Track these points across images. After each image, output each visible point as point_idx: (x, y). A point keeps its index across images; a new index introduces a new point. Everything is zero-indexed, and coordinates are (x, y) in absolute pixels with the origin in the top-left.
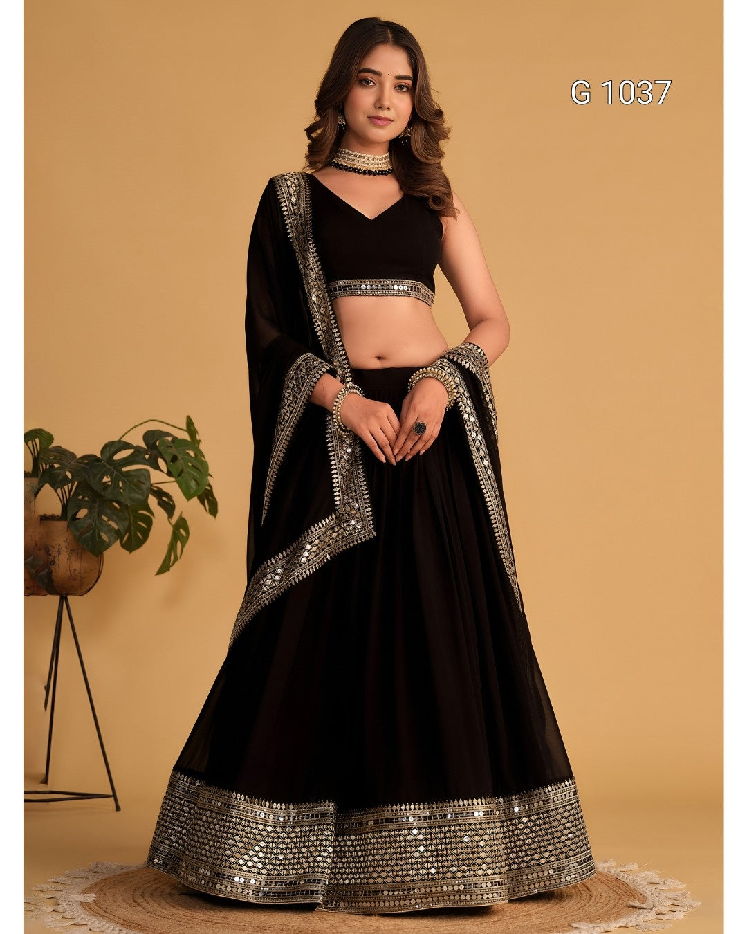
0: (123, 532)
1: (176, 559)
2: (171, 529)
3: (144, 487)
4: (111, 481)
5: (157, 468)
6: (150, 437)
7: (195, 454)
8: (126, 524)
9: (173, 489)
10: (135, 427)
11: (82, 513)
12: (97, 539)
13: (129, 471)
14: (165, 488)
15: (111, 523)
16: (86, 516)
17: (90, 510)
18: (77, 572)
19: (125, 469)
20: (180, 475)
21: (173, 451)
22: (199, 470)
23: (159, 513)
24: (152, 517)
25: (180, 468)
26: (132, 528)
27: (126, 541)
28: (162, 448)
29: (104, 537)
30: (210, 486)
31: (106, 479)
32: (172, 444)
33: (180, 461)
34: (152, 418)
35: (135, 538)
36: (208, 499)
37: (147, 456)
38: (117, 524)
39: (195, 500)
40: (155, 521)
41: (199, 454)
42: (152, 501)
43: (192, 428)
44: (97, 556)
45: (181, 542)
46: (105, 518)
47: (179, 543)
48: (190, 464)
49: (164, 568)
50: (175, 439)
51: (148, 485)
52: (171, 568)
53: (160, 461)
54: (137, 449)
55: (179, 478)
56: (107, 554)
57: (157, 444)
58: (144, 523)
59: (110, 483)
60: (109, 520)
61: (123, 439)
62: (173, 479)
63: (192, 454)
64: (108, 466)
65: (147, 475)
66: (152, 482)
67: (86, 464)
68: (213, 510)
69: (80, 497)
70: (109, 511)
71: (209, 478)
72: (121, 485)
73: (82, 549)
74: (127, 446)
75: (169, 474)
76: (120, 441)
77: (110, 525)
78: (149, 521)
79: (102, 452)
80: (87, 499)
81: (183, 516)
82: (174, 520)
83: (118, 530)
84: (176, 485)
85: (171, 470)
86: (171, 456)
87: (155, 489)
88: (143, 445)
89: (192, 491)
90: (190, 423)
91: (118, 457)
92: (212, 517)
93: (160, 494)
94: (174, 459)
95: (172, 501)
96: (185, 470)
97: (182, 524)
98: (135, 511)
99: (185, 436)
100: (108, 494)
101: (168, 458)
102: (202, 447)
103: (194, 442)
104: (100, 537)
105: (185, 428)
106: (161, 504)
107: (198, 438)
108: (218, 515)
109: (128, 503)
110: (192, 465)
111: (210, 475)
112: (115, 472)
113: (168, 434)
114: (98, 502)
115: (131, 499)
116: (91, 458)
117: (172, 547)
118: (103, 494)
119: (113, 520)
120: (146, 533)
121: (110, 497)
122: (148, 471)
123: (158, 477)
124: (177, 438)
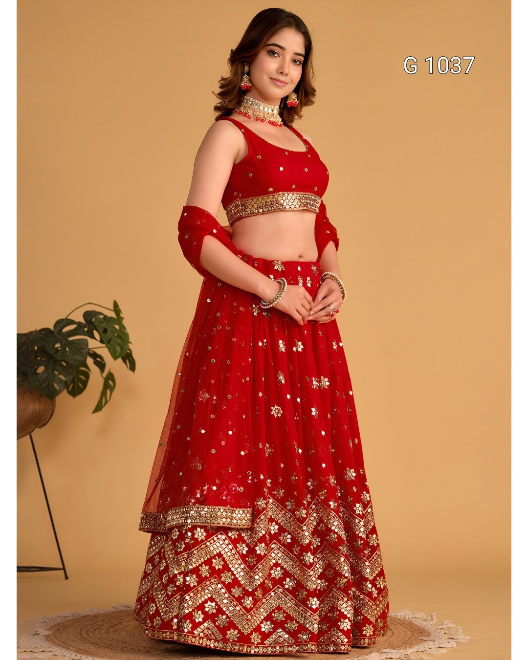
0: (69, 383)
1: (106, 402)
2: (102, 381)
3: (84, 351)
4: (61, 347)
5: (93, 337)
6: (88, 315)
7: (120, 328)
8: (71, 377)
9: (104, 352)
10: (77, 308)
11: (41, 369)
12: (51, 388)
13: (73, 341)
14: (98, 352)
15: (62, 377)
16: (43, 372)
17: (45, 367)
18: (37, 411)
19: (71, 339)
20: (109, 342)
21: (105, 325)
22: (123, 339)
23: (94, 370)
24: (89, 372)
25: (110, 338)
26: (76, 381)
27: (71, 389)
28: (97, 323)
29: (56, 386)
30: (130, 350)
31: (58, 345)
32: (103, 321)
33: (109, 333)
34: (88, 302)
35: (77, 387)
36: (129, 360)
37: (86, 329)
38: (65, 377)
39: (120, 360)
40: (91, 375)
41: (123, 327)
42: (90, 361)
43: (118, 309)
44: (51, 400)
45: (110, 390)
46: (56, 373)
47: (108, 392)
48: (116, 335)
49: (98, 408)
50: (105, 317)
51: (86, 350)
52: (104, 409)
53: (95, 332)
54: (79, 324)
55: (108, 345)
56: (58, 399)
57: (93, 320)
58: (84, 376)
59: (60, 348)
60: (59, 374)
61: (69, 317)
62: (104, 345)
63: (117, 327)
64: (59, 337)
65: (86, 343)
66: (90, 347)
67: (43, 334)
68: (133, 368)
69: (39, 358)
70: (59, 368)
71: (130, 344)
72: (67, 349)
73: (41, 395)
74: (72, 322)
75: (102, 341)
76: (66, 319)
77: (60, 378)
78: (87, 376)
79: (55, 326)
80: (43, 359)
81: (111, 371)
82: (105, 374)
83: (66, 381)
84: (106, 350)
85: (103, 339)
86: (103, 329)
87: (91, 352)
88: (83, 321)
89: (118, 354)
90: (116, 305)
91: (65, 330)
92: (132, 372)
93: (95, 356)
94: (105, 331)
95: (104, 361)
96: (112, 338)
97: (110, 377)
98: (77, 367)
99: (112, 314)
100: (58, 356)
101: (101, 330)
102: (125, 322)
103: (119, 319)
104: (53, 386)
105: (112, 308)
106: (96, 363)
107: (122, 315)
108: (136, 371)
109: (72, 362)
110: (118, 336)
111: (130, 343)
112: (64, 341)
113: (101, 314)
114: (52, 362)
115: (75, 360)
116: (46, 331)
117: (104, 394)
118: (55, 356)
119: (62, 374)
120: (85, 384)
121: (59, 358)
122: (86, 340)
123: (94, 344)
124: (106, 316)
